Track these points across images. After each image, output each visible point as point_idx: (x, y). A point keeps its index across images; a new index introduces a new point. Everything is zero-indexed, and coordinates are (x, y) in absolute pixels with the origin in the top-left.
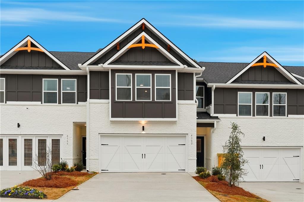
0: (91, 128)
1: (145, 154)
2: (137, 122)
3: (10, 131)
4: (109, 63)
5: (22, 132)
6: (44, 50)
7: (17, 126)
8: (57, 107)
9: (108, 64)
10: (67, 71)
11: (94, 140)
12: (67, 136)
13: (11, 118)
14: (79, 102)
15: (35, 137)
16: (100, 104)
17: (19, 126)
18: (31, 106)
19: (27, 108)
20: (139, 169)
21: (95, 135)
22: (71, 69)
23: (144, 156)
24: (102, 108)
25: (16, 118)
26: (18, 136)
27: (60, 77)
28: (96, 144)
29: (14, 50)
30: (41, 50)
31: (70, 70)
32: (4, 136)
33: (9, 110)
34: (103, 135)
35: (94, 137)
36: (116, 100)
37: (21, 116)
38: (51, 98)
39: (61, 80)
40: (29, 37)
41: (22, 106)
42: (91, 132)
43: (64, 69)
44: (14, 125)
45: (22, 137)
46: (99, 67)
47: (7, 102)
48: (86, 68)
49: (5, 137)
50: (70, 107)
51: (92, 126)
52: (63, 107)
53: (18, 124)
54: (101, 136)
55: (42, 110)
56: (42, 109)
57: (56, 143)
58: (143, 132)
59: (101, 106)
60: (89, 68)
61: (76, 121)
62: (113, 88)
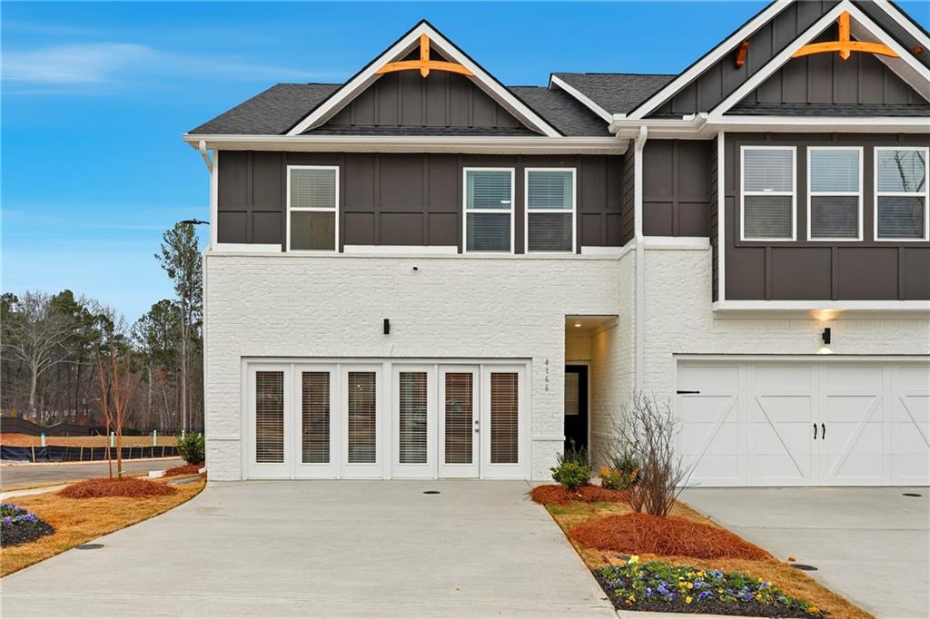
0: (648, 335)
1: (823, 426)
2: (806, 316)
3: (358, 345)
4: (729, 110)
5: (395, 351)
6: (473, 70)
7: (382, 327)
8: (513, 263)
9: (724, 114)
10: (552, 140)
11: (657, 375)
12: (547, 363)
13: (358, 301)
14: (583, 248)
15: (436, 367)
16: (676, 253)
17: (387, 327)
18: (424, 262)
19: (415, 269)
20: (802, 475)
21: (660, 360)
22: (564, 135)
23: (820, 430)
24: (684, 266)
25: (375, 301)
26: (382, 364)
27: (519, 160)
28: (663, 390)
29: (374, 72)
30: (465, 68)
31: (560, 136)
32: (336, 364)
33: (353, 276)
34: (687, 361)
35: (658, 365)
36: (742, 239)
37: (391, 293)
38: (489, 236)
39: (524, 173)
40: (424, 24)
41: (396, 261)
42: (650, 351)
43: (539, 133)
44: (371, 326)
45: (393, 364)
46: (685, 126)
47: (345, 246)
48: (639, 128)
49: (339, 366)
50: (555, 264)
51: (650, 329)
52: (534, 263)
53: (386, 322)
54: (679, 362)
55: (462, 274)
56: (462, 271)
57: (505, 386)
58: (826, 350)
59: (682, 261)
60: (648, 127)
61: (576, 313)
62: (732, 196)
